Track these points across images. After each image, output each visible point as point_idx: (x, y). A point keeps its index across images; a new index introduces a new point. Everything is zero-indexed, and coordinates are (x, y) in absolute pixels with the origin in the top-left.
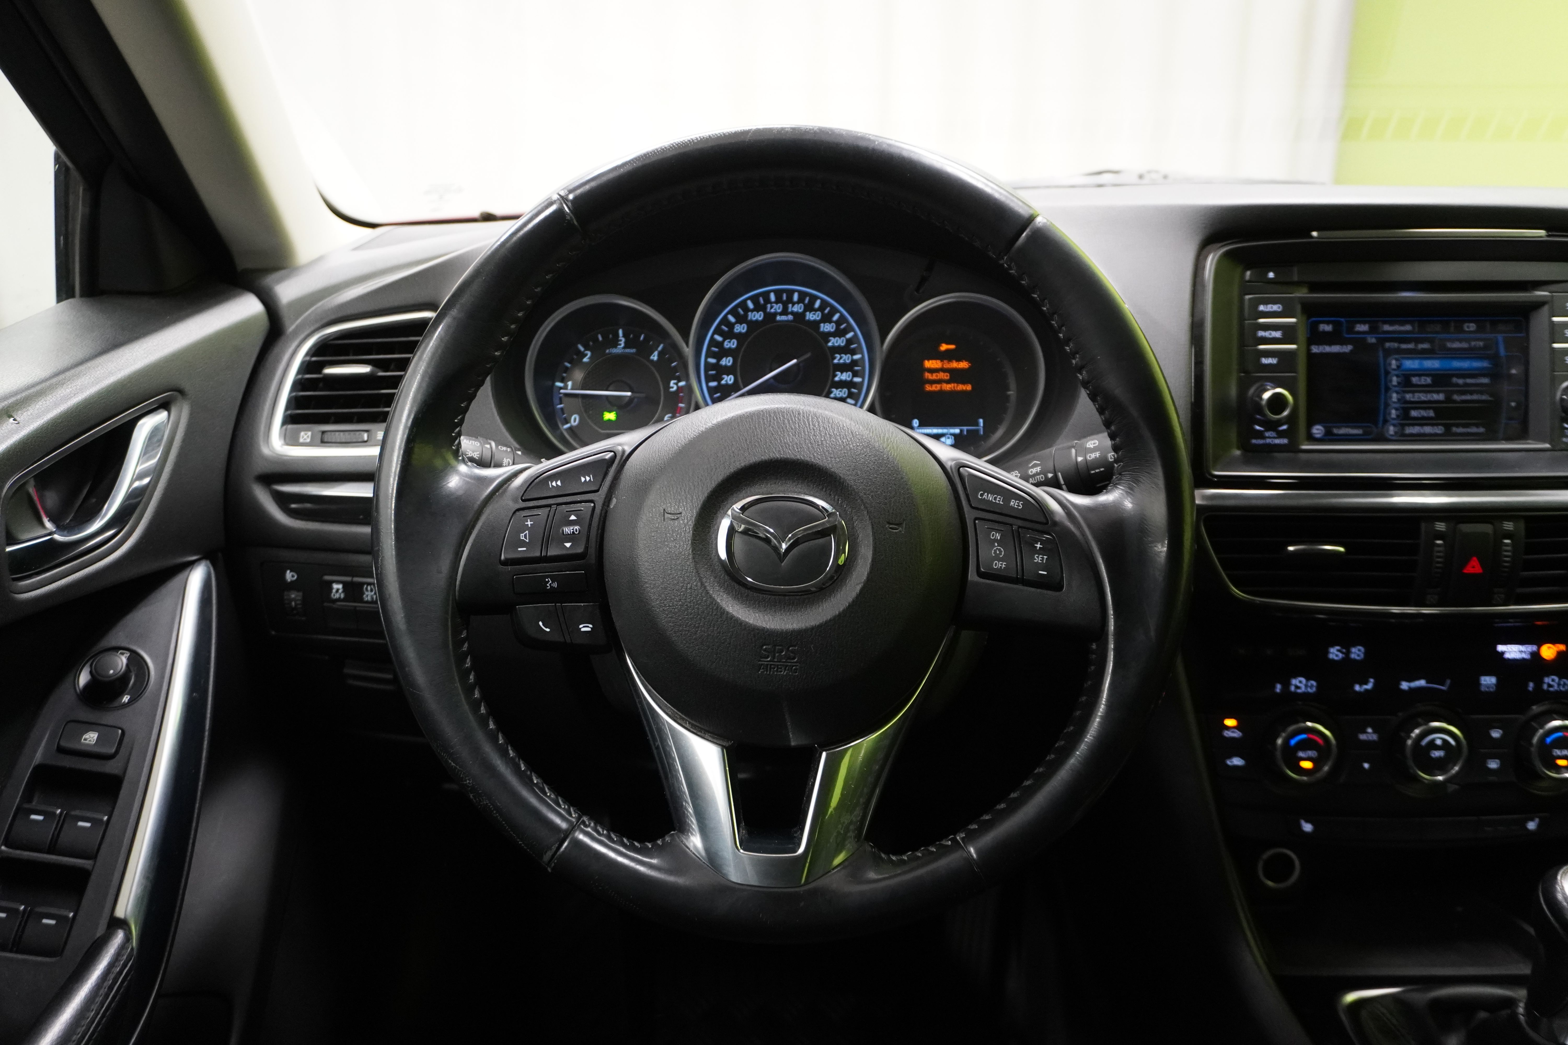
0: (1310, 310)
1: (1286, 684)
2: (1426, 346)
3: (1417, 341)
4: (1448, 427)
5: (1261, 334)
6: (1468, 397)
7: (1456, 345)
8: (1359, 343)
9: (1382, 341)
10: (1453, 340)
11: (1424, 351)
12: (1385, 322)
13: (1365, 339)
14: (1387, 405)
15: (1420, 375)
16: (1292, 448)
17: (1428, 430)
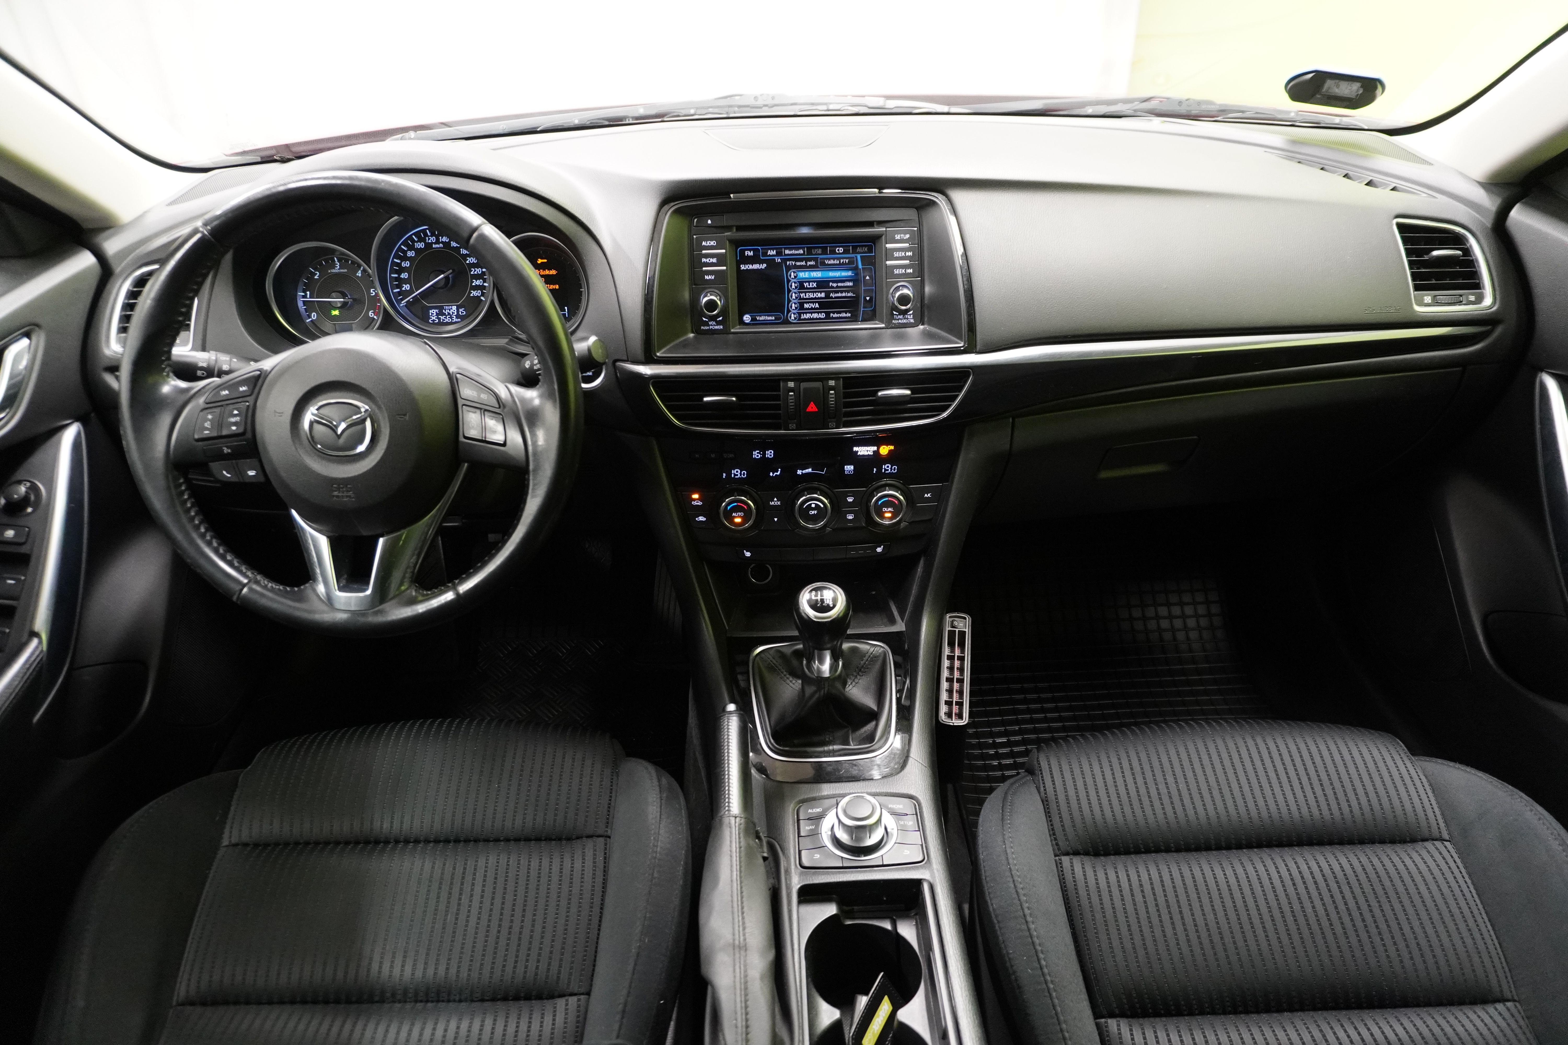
0: (736, 244)
1: (730, 474)
2: (812, 263)
3: (807, 260)
4: (828, 314)
5: (704, 260)
6: (839, 295)
7: (832, 262)
8: (771, 262)
9: (784, 261)
10: (829, 259)
11: (811, 266)
12: (785, 249)
13: (775, 259)
14: (789, 301)
15: (809, 282)
16: (726, 331)
17: (815, 316)
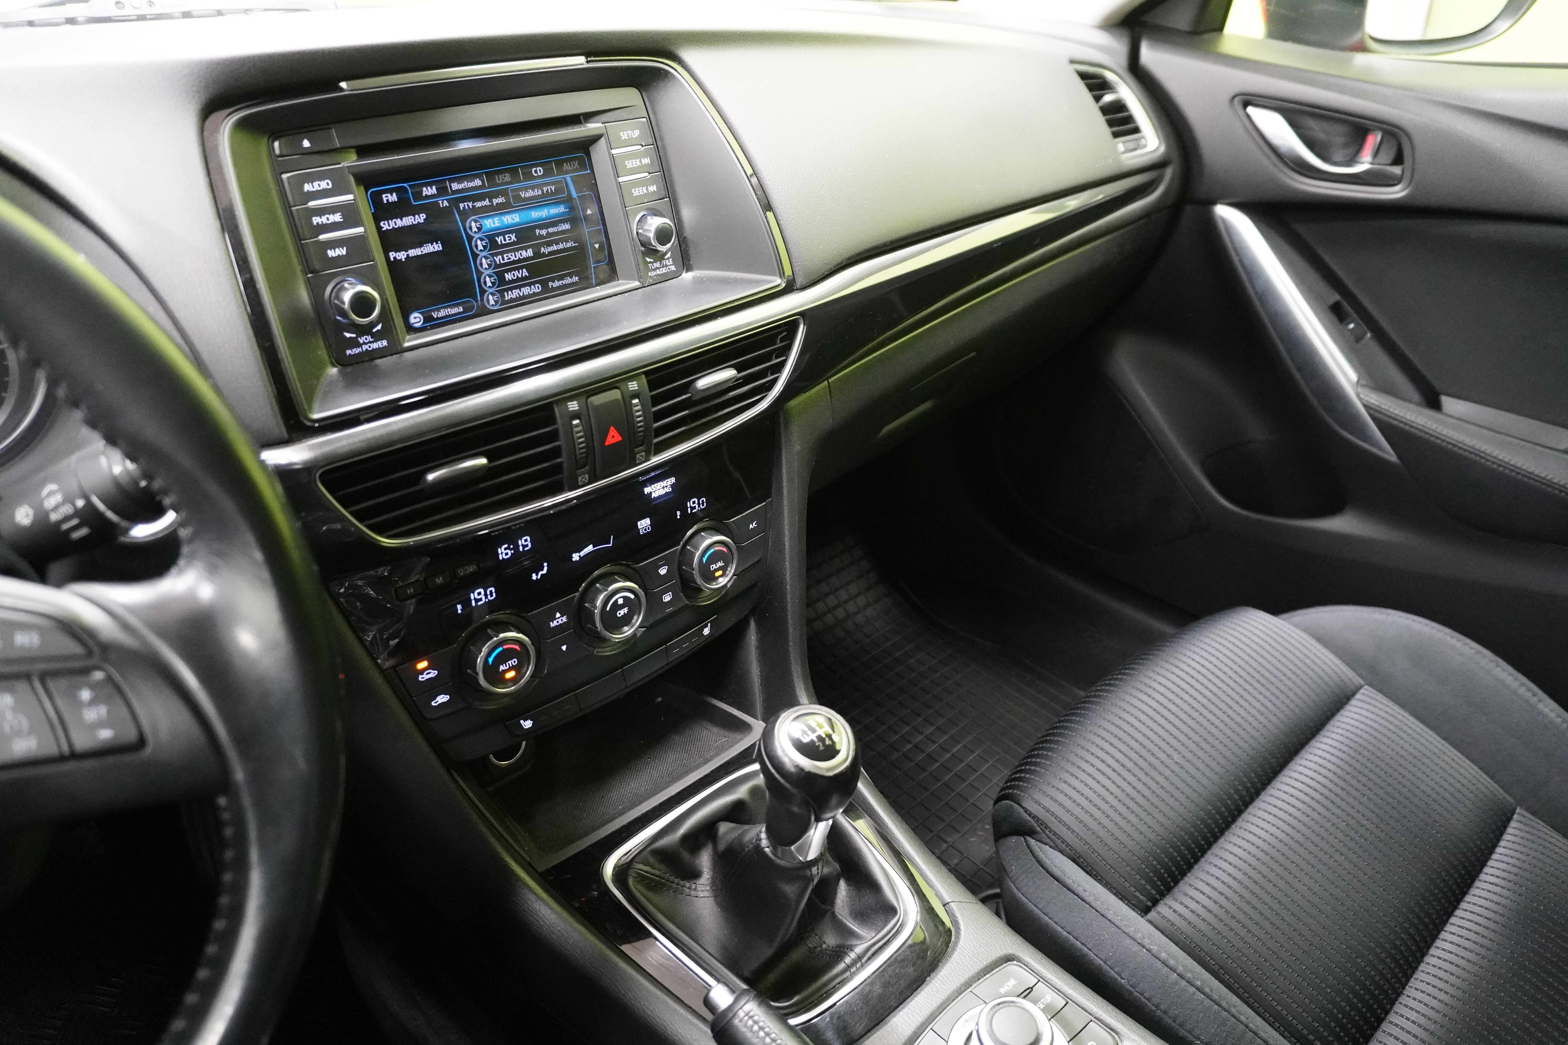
0: (366, 180)
1: (466, 603)
2: (500, 200)
3: (491, 196)
4: (544, 284)
5: (316, 220)
6: (555, 248)
7: (530, 194)
8: (431, 209)
9: (455, 202)
10: (526, 189)
11: (500, 207)
12: (452, 180)
13: (437, 203)
14: (479, 274)
15: (503, 234)
16: (395, 349)
17: (526, 291)
